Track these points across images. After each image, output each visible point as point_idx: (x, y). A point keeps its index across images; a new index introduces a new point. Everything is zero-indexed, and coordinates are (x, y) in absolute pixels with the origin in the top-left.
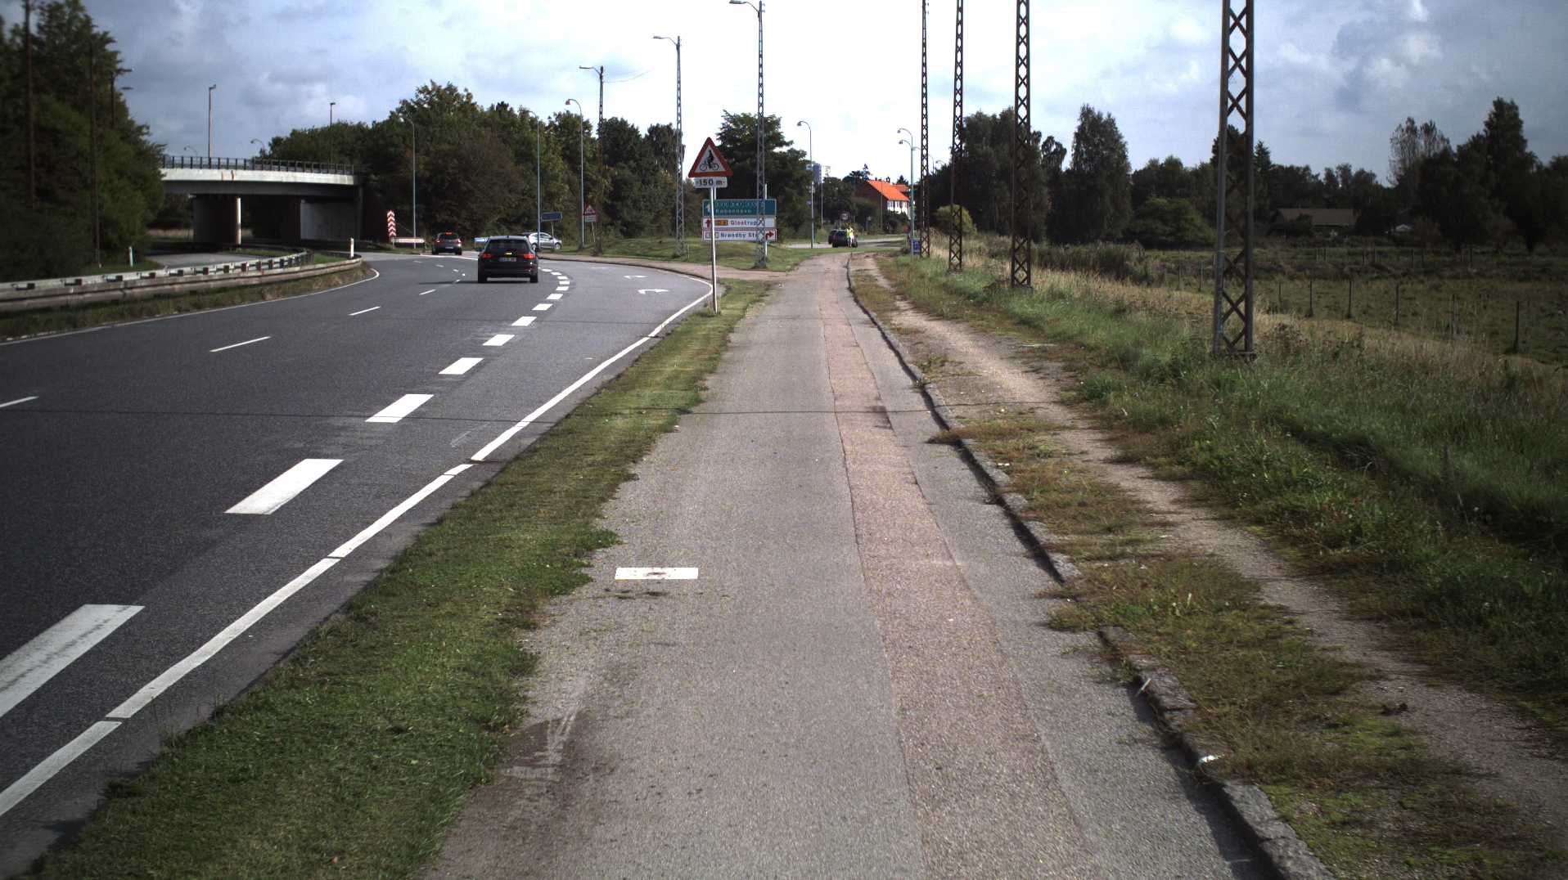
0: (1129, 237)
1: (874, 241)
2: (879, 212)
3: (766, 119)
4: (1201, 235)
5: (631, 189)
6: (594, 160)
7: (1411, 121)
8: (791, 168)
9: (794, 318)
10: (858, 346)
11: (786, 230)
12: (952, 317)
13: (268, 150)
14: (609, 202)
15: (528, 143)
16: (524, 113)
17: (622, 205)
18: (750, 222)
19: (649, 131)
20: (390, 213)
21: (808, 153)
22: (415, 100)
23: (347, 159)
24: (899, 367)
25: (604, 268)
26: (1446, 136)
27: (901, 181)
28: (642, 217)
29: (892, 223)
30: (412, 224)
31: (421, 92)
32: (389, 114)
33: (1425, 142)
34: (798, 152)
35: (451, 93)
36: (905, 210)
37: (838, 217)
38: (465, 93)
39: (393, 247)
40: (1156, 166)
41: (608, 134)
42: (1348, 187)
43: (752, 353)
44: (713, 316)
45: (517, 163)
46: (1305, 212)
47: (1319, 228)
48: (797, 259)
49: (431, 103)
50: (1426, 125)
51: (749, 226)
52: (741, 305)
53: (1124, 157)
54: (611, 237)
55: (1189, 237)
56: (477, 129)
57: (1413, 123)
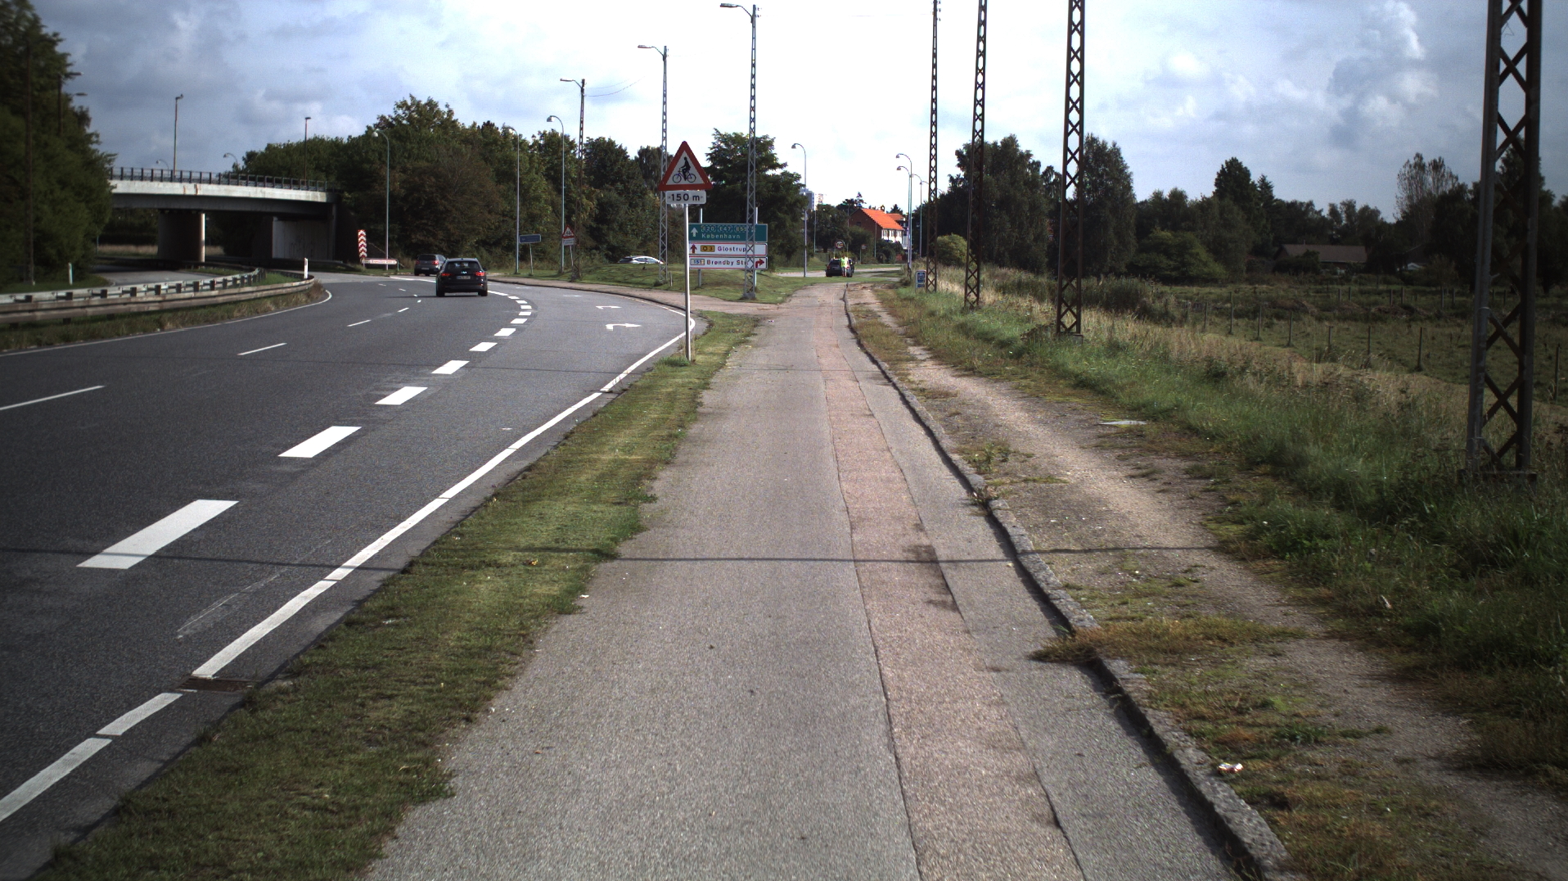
0: (1134, 270)
1: (869, 270)
2: (873, 241)
3: (757, 141)
4: (1206, 270)
5: (617, 212)
6: (578, 182)
7: (1419, 156)
8: (784, 192)
9: (786, 369)
10: (872, 415)
11: (777, 257)
12: (987, 373)
13: (241, 165)
14: (594, 225)
15: (510, 162)
16: (506, 129)
17: (608, 229)
18: (738, 248)
19: (639, 153)
20: (361, 232)
21: (803, 176)
22: (394, 116)
23: (323, 176)
24: (936, 458)
25: (577, 295)
26: (1454, 173)
27: (896, 210)
28: (628, 241)
29: (887, 252)
30: (385, 245)
31: (399, 107)
32: (366, 129)
33: (1433, 179)
34: (792, 175)
35: (432, 109)
36: (899, 239)
37: (833, 246)
38: (446, 110)
39: (364, 268)
40: (1160, 198)
41: (595, 154)
42: (1352, 223)
43: (728, 426)
44: (685, 365)
45: (499, 182)
46: (1311, 248)
47: (1326, 265)
48: (788, 289)
49: (410, 119)
50: (1435, 161)
51: (739, 253)
52: (722, 348)
53: (1129, 188)
54: (596, 261)
55: (1193, 272)
56: (457, 146)
57: (1421, 158)
